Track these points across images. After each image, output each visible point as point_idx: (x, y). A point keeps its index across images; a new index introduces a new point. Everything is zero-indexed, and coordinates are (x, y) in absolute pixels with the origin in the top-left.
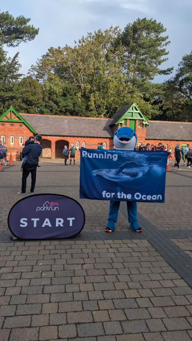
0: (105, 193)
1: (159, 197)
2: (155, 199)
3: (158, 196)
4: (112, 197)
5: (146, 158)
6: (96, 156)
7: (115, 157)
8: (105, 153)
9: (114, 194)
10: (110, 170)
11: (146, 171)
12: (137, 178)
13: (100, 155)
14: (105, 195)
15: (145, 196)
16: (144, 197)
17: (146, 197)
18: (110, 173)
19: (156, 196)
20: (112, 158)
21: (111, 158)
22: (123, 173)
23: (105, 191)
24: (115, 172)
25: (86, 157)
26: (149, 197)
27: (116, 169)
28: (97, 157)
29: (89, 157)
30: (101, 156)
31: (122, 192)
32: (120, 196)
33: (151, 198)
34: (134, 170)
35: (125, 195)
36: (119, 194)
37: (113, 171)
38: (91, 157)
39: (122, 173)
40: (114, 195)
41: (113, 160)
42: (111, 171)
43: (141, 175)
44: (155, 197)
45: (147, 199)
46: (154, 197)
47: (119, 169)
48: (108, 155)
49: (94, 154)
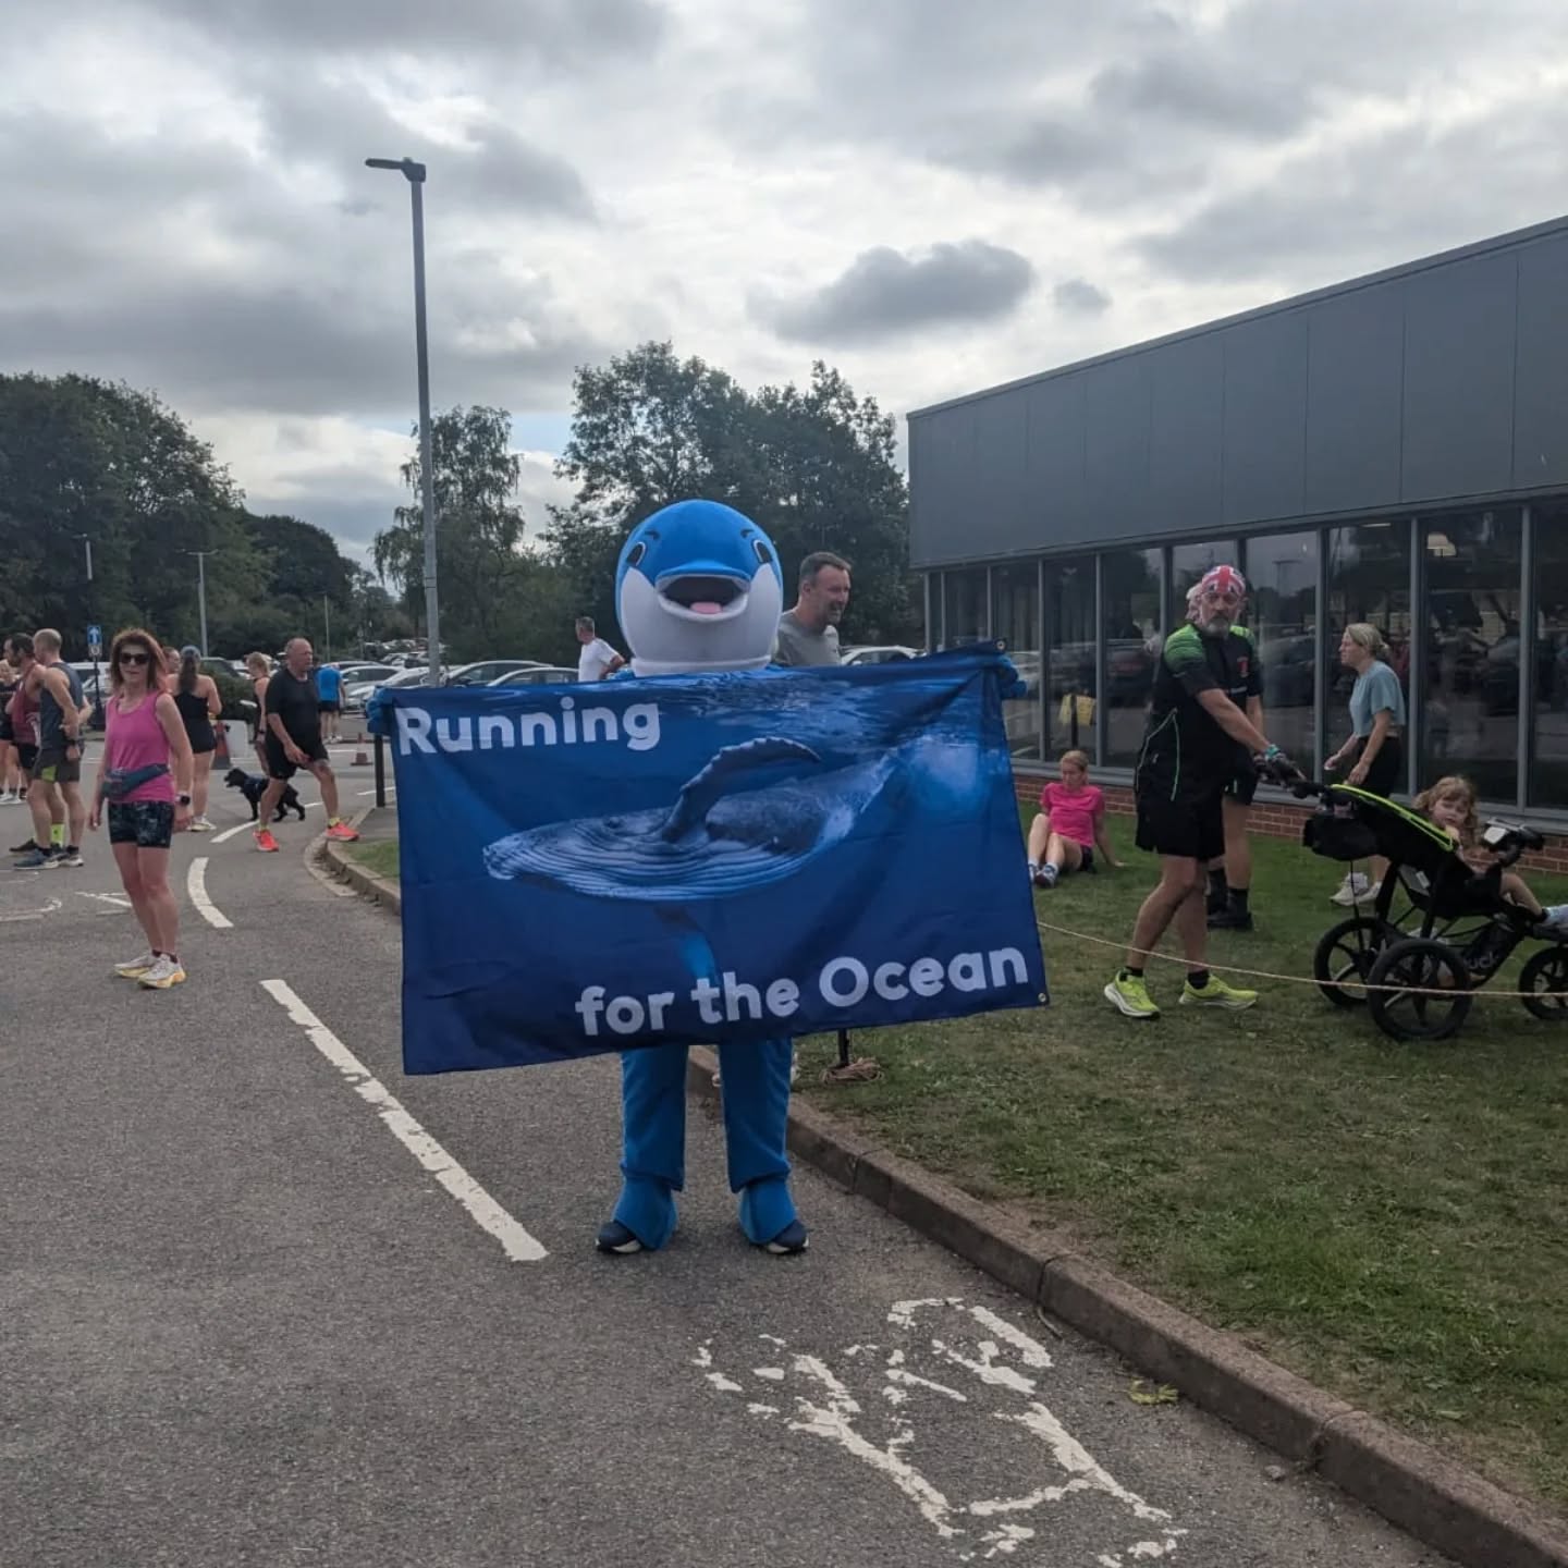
0: (600, 1005)
1: (1008, 966)
2: (977, 982)
3: (998, 958)
4: (657, 1023)
5: (863, 701)
6: (497, 732)
7: (641, 721)
8: (567, 702)
9: (668, 998)
10: (615, 826)
11: (875, 791)
12: (815, 850)
13: (529, 723)
14: (601, 1016)
15: (895, 968)
16: (892, 981)
17: (906, 973)
18: (616, 846)
19: (978, 957)
20: (624, 737)
21: (612, 734)
22: (716, 832)
23: (599, 991)
24: (652, 830)
25: (427, 748)
26: (926, 977)
27: (660, 811)
28: (508, 739)
29: (452, 747)
30: (539, 730)
31: (729, 978)
32: (715, 1008)
33: (945, 980)
34: (789, 799)
35: (750, 992)
36: (703, 990)
37: (641, 824)
38: (464, 744)
39: (704, 837)
40: (665, 1008)
41: (633, 745)
42: (630, 829)
43: (840, 823)
44: (973, 972)
45: (912, 992)
46: (966, 972)
47: (684, 807)
48: (590, 718)
49: (487, 724)
